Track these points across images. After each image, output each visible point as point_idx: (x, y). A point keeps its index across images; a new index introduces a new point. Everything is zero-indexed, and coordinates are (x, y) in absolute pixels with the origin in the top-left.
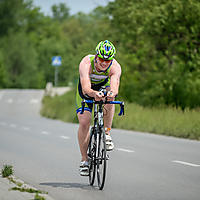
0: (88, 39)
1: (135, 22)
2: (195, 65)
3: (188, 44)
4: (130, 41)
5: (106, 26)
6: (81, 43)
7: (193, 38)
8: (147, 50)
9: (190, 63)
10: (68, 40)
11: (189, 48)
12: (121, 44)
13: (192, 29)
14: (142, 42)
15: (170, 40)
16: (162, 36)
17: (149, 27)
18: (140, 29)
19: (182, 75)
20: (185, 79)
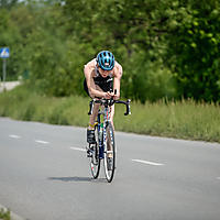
0: (39, 28)
1: (89, 8)
2: (156, 55)
3: (149, 31)
4: (85, 29)
5: (58, 14)
6: (31, 32)
7: (153, 25)
8: (104, 38)
9: (151, 52)
10: (17, 29)
11: (150, 35)
12: (74, 33)
13: (153, 15)
14: (98, 30)
15: (129, 27)
16: (119, 23)
17: (105, 14)
18: (95, 16)
19: (143, 65)
20: (146, 70)
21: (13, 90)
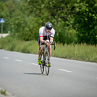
0: (18, 10)
1: (40, 2)
2: (69, 23)
3: (66, 13)
4: (38, 11)
5: (26, 4)
6: (14, 12)
7: (68, 10)
8: (46, 16)
9: (67, 22)
11: (67, 15)
12: (34, 13)
13: (68, 6)
14: (44, 12)
15: (57, 11)
16: (53, 9)
18: (43, 6)
19: (63, 28)
20: (64, 30)
21: (6, 37)
